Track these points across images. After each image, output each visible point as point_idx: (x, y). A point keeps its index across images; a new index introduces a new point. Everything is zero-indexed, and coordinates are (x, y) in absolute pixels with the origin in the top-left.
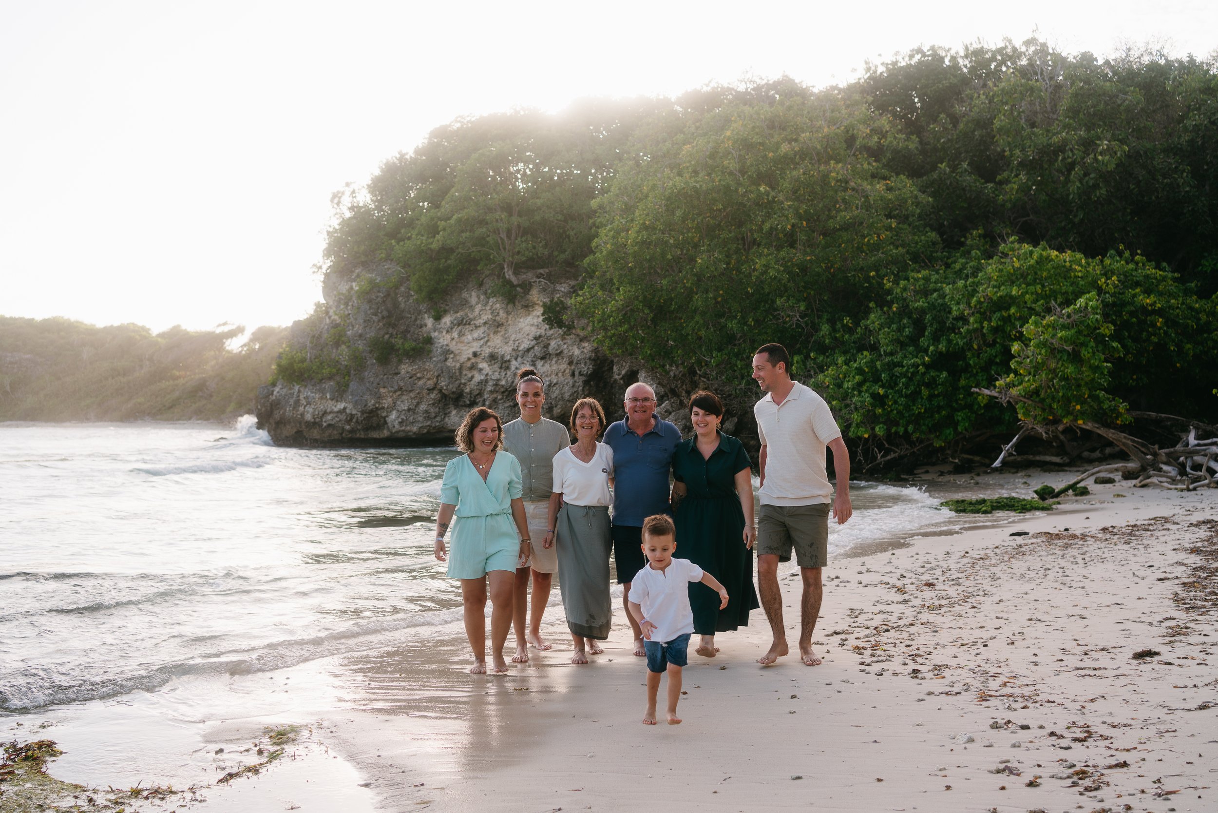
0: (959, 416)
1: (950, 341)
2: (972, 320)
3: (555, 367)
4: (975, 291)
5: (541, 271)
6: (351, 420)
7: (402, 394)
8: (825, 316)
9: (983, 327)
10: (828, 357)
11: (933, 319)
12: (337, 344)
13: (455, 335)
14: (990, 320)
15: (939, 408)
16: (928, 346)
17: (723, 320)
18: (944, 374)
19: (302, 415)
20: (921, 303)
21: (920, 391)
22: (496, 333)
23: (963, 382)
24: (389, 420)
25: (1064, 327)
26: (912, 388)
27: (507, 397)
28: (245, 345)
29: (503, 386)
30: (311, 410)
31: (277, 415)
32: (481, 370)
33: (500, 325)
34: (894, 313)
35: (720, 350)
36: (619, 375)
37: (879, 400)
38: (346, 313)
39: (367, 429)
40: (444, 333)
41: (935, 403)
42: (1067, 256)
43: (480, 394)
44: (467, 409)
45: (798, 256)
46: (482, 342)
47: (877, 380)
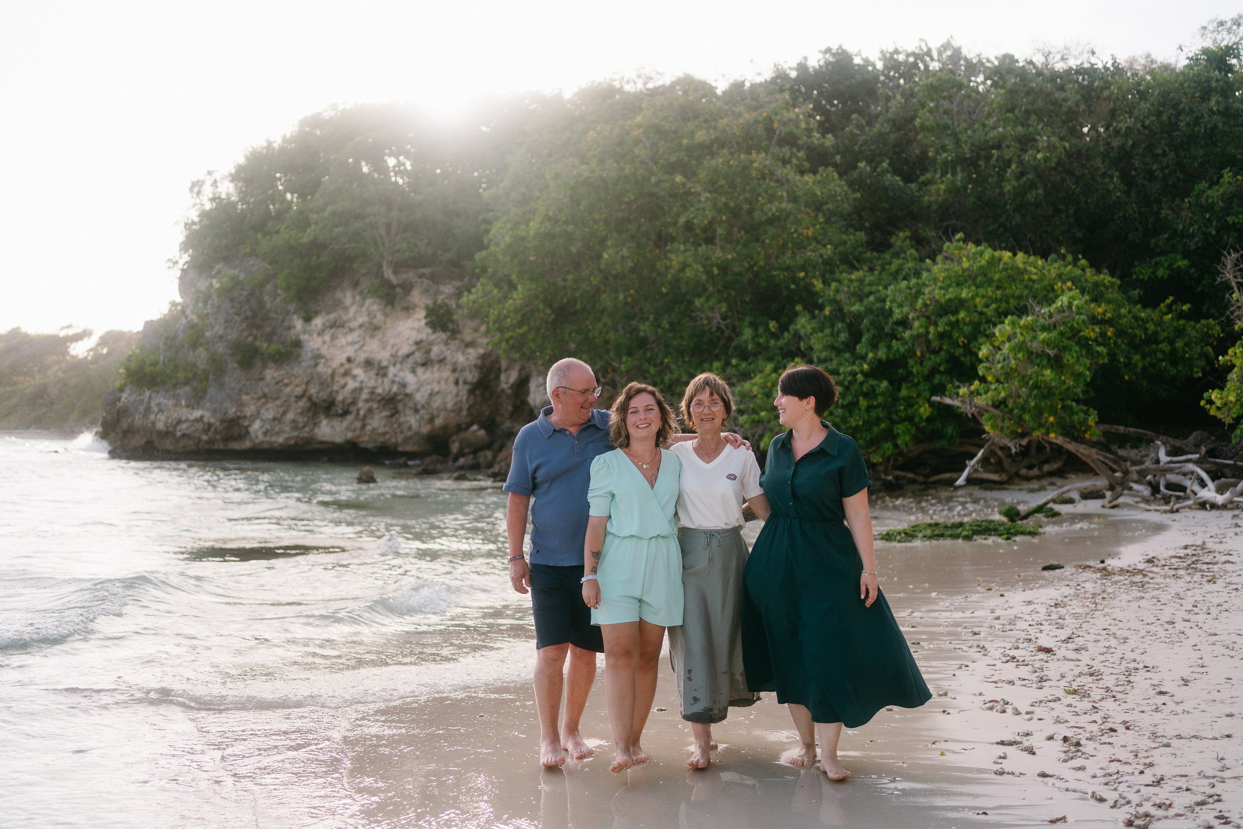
0: (899, 428)
1: (889, 347)
2: (916, 324)
3: (437, 375)
4: (919, 293)
5: (424, 271)
6: (209, 429)
7: (267, 402)
8: (748, 319)
9: (928, 333)
10: (750, 364)
11: (871, 324)
12: (194, 346)
13: (327, 338)
14: (936, 325)
15: (878, 420)
16: (867, 354)
17: (634, 322)
18: (885, 384)
19: (153, 423)
20: (857, 308)
21: (858, 401)
22: (372, 336)
23: (904, 393)
24: (251, 430)
25: (1044, 329)
26: (849, 398)
27: (384, 405)
28: (91, 350)
29: (379, 395)
30: (163, 418)
31: (124, 424)
32: (355, 377)
33: (377, 328)
34: (825, 317)
35: (630, 354)
36: (507, 383)
38: (205, 312)
39: (227, 439)
40: (315, 336)
41: (874, 414)
42: (1020, 256)
43: (354, 403)
44: (339, 419)
45: (718, 254)
46: (357, 346)
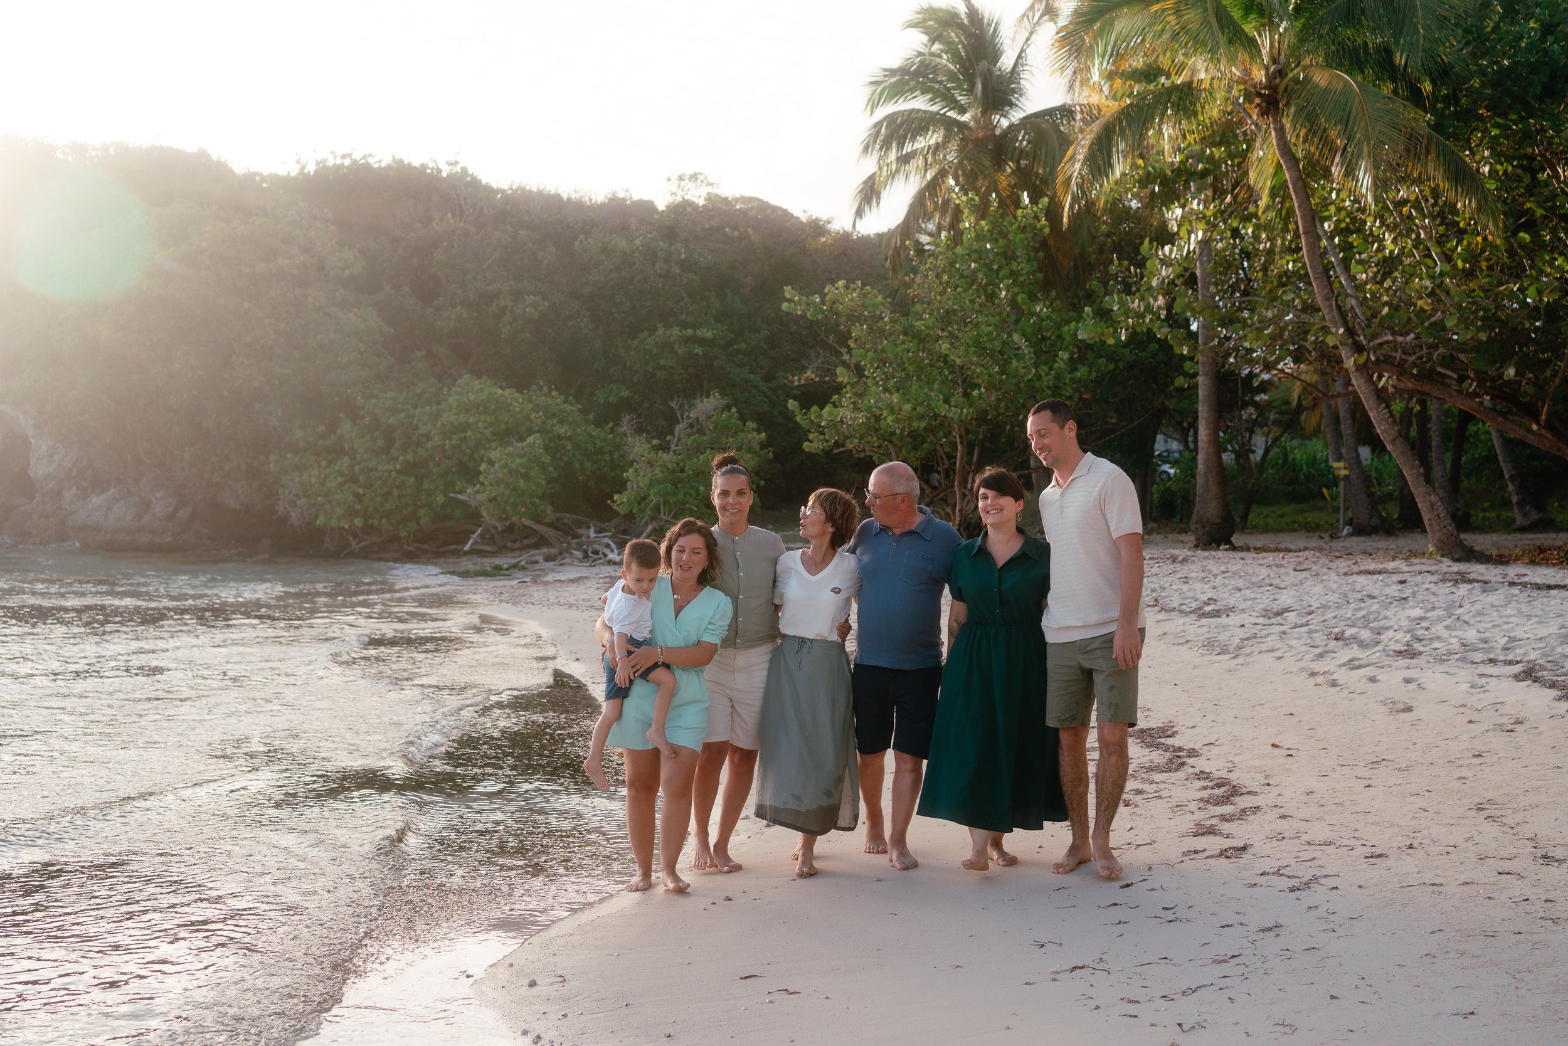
0: (422, 512)
1: (415, 452)
2: (436, 438)
4: (439, 416)
9: (444, 444)
11: (402, 434)
14: (450, 439)
15: (406, 506)
16: (398, 457)
18: (412, 479)
20: (391, 421)
21: (393, 491)
23: (425, 486)
25: (521, 456)
26: (386, 489)
34: (365, 425)
37: (358, 497)
41: (403, 501)
42: (508, 392)
47: (355, 480)
